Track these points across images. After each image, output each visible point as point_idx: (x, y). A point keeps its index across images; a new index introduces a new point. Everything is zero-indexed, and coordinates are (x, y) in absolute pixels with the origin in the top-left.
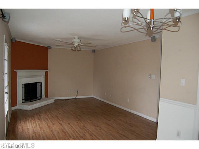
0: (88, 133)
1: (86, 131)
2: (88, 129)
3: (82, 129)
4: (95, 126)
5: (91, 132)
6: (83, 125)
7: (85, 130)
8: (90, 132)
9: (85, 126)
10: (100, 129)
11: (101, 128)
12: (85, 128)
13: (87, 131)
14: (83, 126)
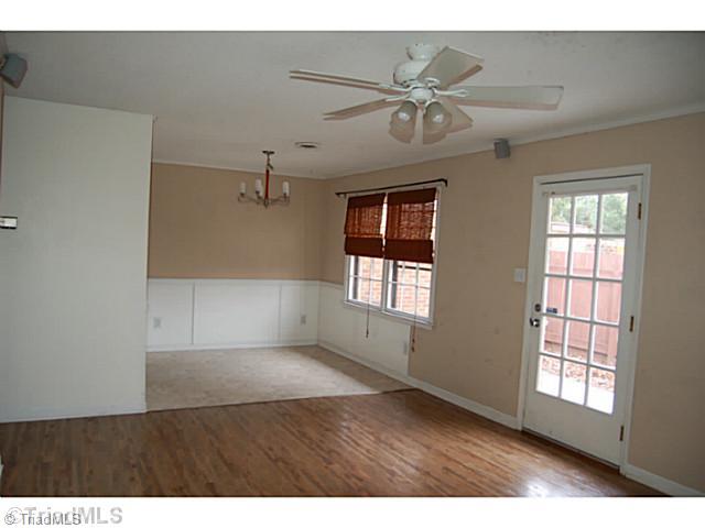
0: (310, 439)
1: (318, 446)
2: (313, 453)
3: (334, 451)
4: (284, 462)
5: (304, 443)
6: (331, 466)
7: (322, 449)
8: (307, 441)
9: (325, 464)
10: (271, 449)
11: (266, 454)
12: (323, 454)
13: (314, 446)
14: (330, 463)
